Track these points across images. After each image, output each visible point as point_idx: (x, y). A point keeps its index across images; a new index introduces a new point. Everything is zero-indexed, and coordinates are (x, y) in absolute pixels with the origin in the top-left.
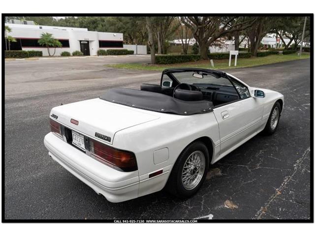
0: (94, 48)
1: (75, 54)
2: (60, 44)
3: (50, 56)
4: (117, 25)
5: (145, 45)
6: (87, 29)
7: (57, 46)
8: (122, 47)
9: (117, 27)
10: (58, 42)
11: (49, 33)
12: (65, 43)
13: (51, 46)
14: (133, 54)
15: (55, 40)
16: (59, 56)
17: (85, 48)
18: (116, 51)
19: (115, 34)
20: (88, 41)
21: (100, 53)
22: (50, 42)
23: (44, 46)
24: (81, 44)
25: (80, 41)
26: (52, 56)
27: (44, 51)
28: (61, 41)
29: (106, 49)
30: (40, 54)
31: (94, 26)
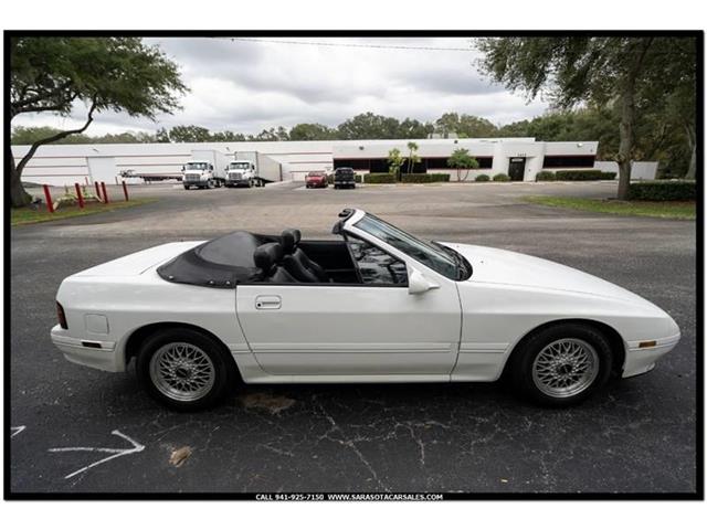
0: (533, 168)
1: (499, 178)
2: (477, 164)
3: (459, 181)
4: (595, 127)
5: (654, 161)
6: (534, 139)
7: (470, 167)
8: (592, 165)
9: (596, 130)
10: (474, 161)
11: (466, 149)
12: (486, 162)
13: (463, 168)
14: (613, 179)
15: (472, 158)
16: (472, 182)
17: (517, 169)
18: (574, 173)
19: (581, 144)
20: (524, 159)
21: (541, 177)
22: (463, 161)
23: (455, 167)
24: (511, 162)
25: (511, 158)
26: (463, 181)
27: (453, 173)
28: (478, 159)
29: (554, 171)
30: (446, 179)
31: (551, 133)
